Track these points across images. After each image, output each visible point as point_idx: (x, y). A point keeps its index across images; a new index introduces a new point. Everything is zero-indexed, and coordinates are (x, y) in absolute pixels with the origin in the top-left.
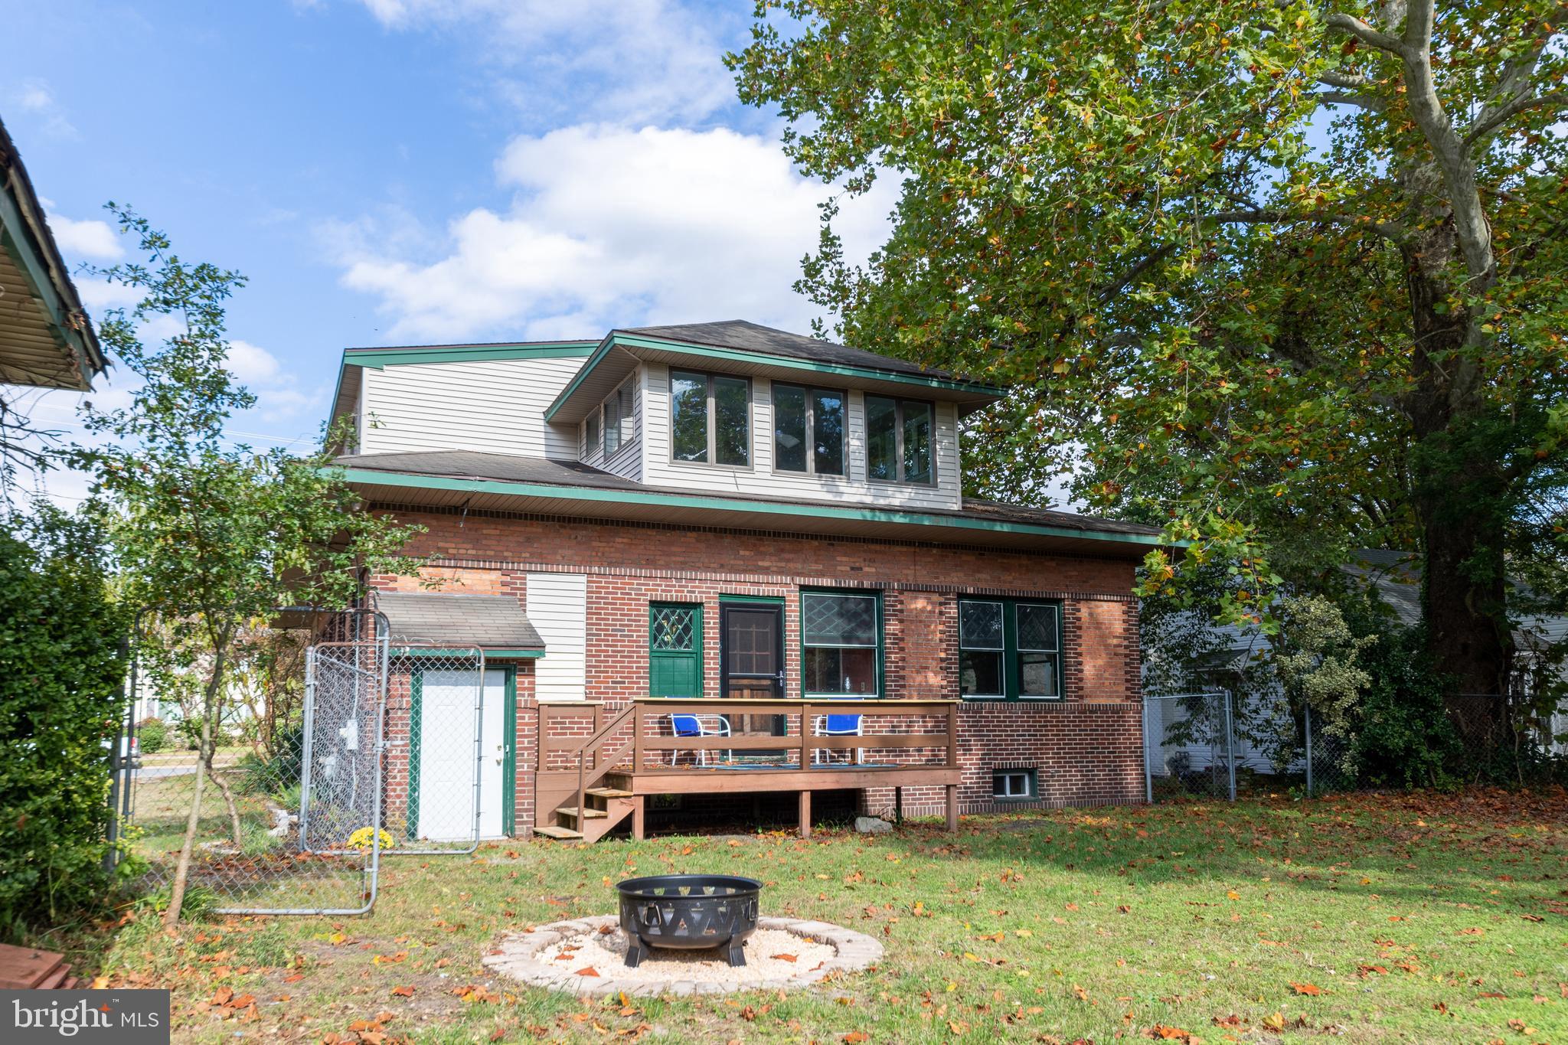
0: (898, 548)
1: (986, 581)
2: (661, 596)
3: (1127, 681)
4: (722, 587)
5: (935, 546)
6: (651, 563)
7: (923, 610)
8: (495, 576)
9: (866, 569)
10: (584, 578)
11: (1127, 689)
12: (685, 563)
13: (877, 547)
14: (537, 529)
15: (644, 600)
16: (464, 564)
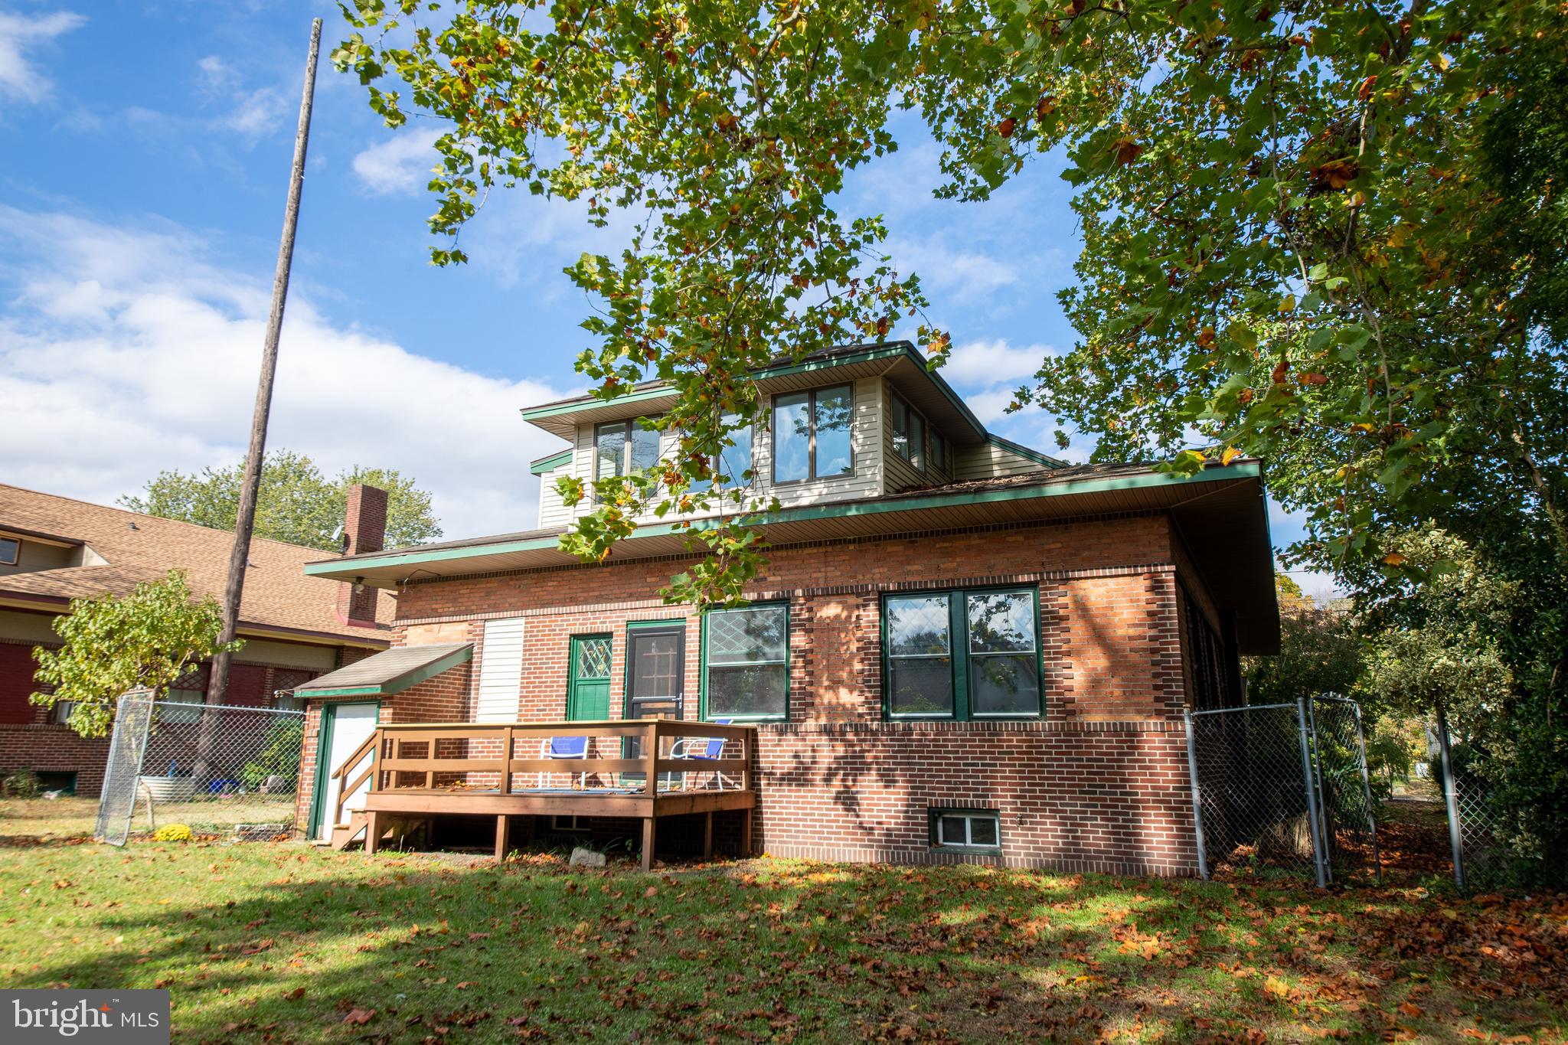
0: (807, 551)
1: (919, 572)
2: (578, 629)
3: (1156, 688)
4: (631, 615)
5: (850, 542)
6: (573, 601)
7: (837, 617)
8: (465, 626)
9: (771, 579)
10: (523, 621)
11: (1157, 699)
12: (601, 596)
13: (784, 553)
14: (494, 584)
15: (566, 635)
16: (444, 619)
